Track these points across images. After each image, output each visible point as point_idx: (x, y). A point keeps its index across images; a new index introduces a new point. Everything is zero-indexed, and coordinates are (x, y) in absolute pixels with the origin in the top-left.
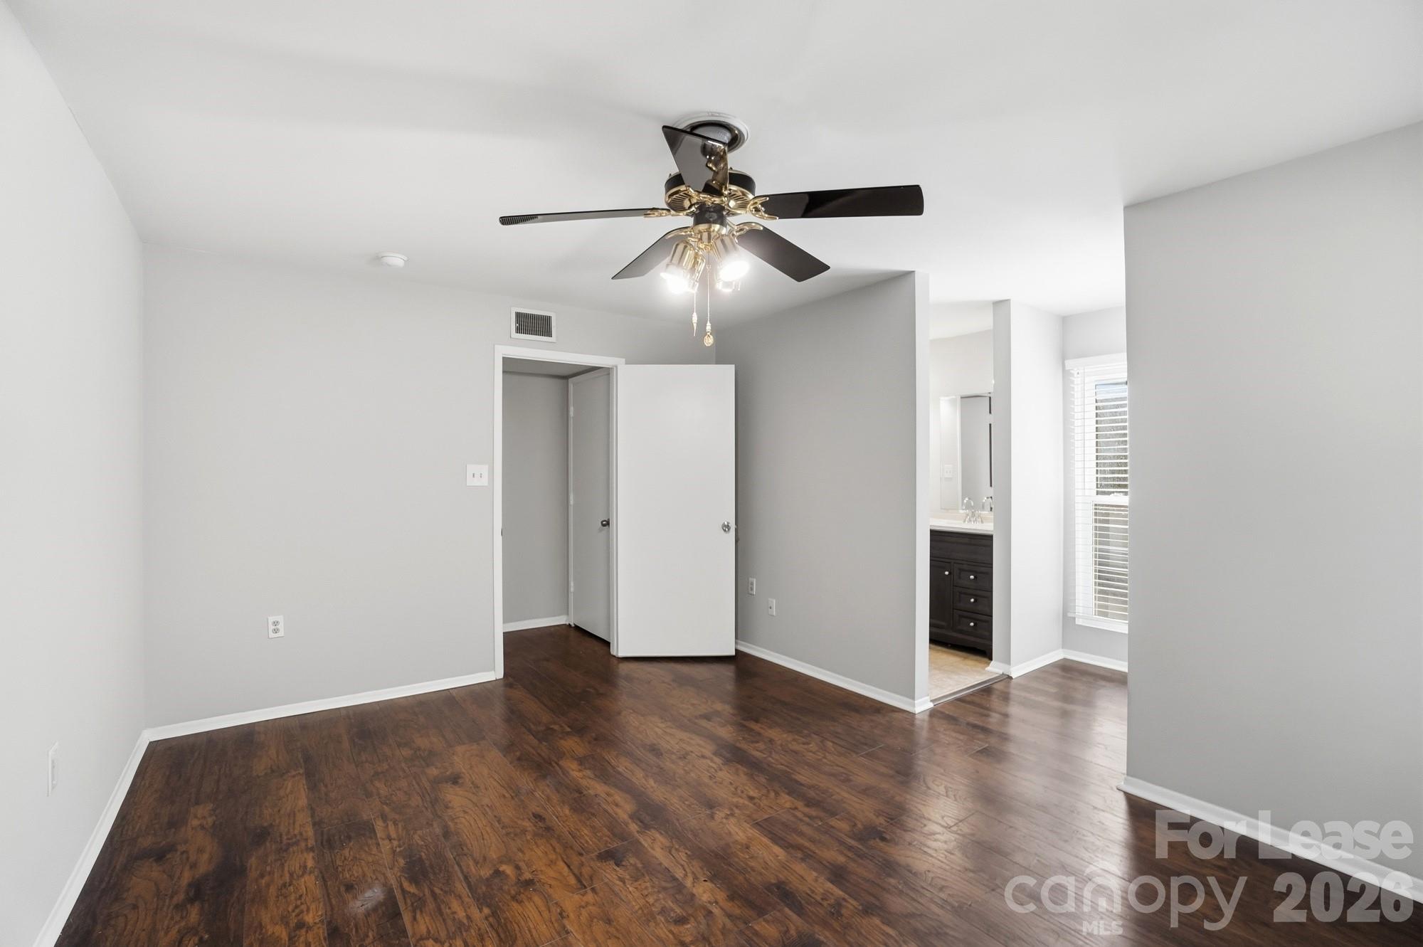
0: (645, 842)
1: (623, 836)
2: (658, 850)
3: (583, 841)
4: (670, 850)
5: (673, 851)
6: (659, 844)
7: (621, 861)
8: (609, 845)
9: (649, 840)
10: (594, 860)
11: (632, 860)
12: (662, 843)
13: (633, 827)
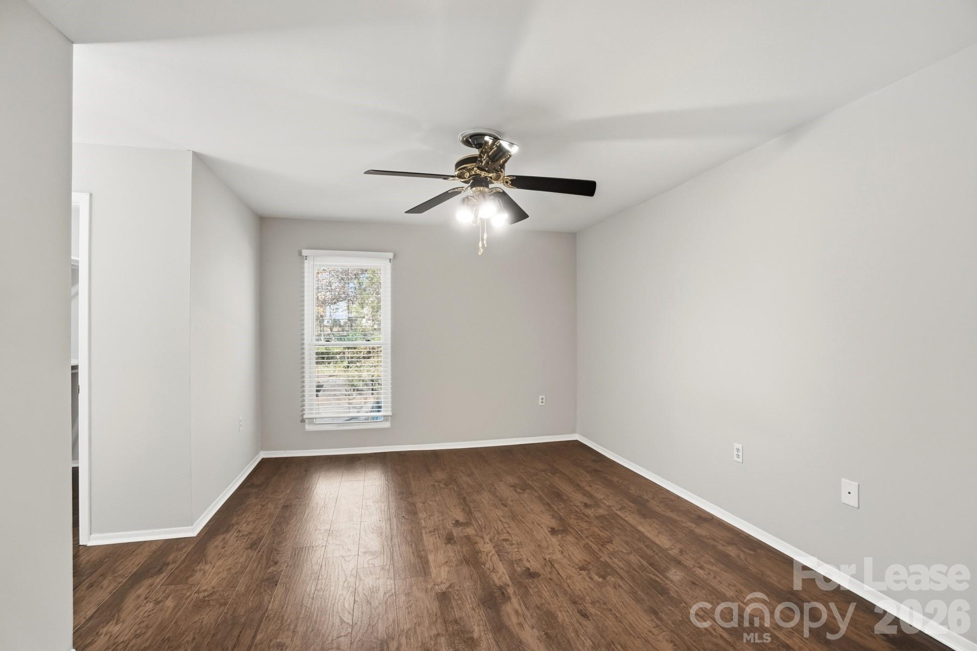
0: (506, 579)
1: (519, 584)
2: (500, 572)
3: (548, 587)
4: (494, 570)
5: (492, 568)
6: (498, 575)
7: (525, 570)
8: (531, 581)
9: (503, 579)
10: (543, 574)
11: (519, 569)
12: (496, 575)
13: (511, 590)
